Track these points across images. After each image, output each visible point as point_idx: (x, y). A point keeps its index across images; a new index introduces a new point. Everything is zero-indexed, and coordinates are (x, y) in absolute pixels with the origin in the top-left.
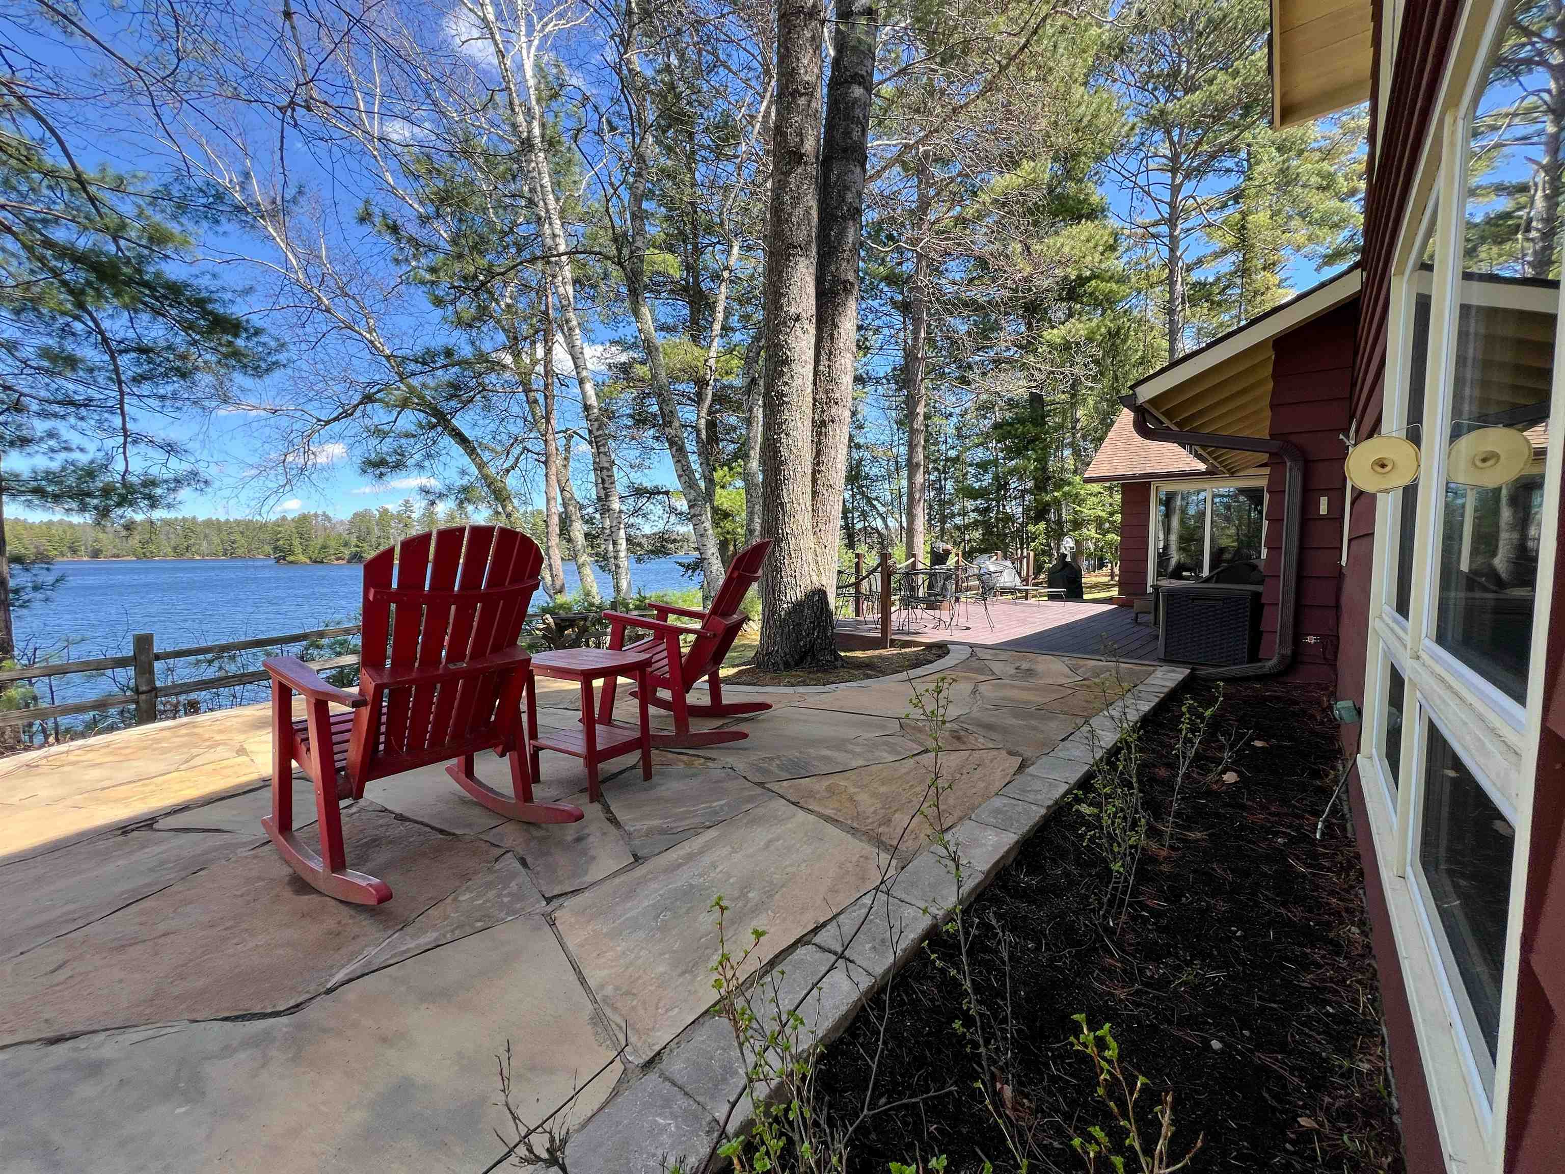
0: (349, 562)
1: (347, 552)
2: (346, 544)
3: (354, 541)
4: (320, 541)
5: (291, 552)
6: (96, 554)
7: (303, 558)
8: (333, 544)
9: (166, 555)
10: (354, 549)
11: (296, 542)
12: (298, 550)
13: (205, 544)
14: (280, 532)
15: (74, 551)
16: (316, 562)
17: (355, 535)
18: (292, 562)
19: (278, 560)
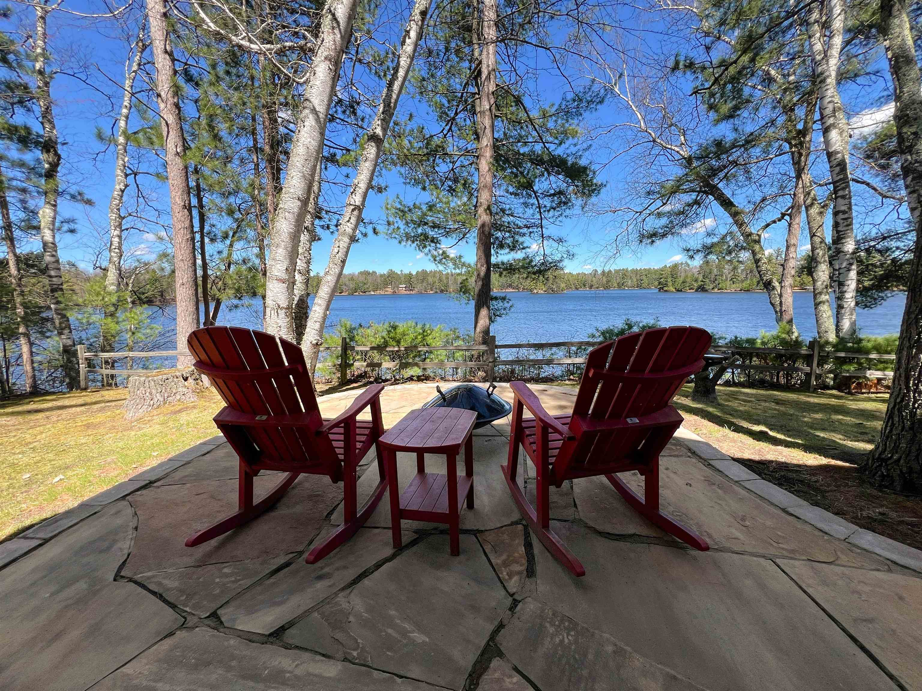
0: (696, 291)
1: (696, 285)
2: (696, 281)
3: (701, 278)
4: (681, 279)
5: (666, 285)
6: (591, 287)
7: (672, 289)
8: (688, 280)
9: (615, 287)
10: (700, 283)
11: (669, 280)
12: (670, 284)
13: (630, 282)
14: (662, 275)
15: (585, 286)
16: (678, 291)
17: (702, 275)
18: (666, 291)
19: (660, 289)
